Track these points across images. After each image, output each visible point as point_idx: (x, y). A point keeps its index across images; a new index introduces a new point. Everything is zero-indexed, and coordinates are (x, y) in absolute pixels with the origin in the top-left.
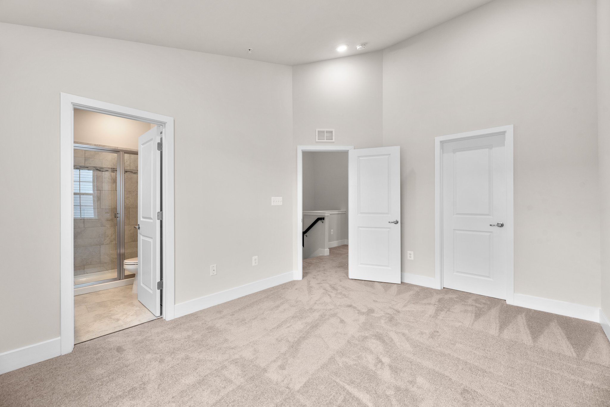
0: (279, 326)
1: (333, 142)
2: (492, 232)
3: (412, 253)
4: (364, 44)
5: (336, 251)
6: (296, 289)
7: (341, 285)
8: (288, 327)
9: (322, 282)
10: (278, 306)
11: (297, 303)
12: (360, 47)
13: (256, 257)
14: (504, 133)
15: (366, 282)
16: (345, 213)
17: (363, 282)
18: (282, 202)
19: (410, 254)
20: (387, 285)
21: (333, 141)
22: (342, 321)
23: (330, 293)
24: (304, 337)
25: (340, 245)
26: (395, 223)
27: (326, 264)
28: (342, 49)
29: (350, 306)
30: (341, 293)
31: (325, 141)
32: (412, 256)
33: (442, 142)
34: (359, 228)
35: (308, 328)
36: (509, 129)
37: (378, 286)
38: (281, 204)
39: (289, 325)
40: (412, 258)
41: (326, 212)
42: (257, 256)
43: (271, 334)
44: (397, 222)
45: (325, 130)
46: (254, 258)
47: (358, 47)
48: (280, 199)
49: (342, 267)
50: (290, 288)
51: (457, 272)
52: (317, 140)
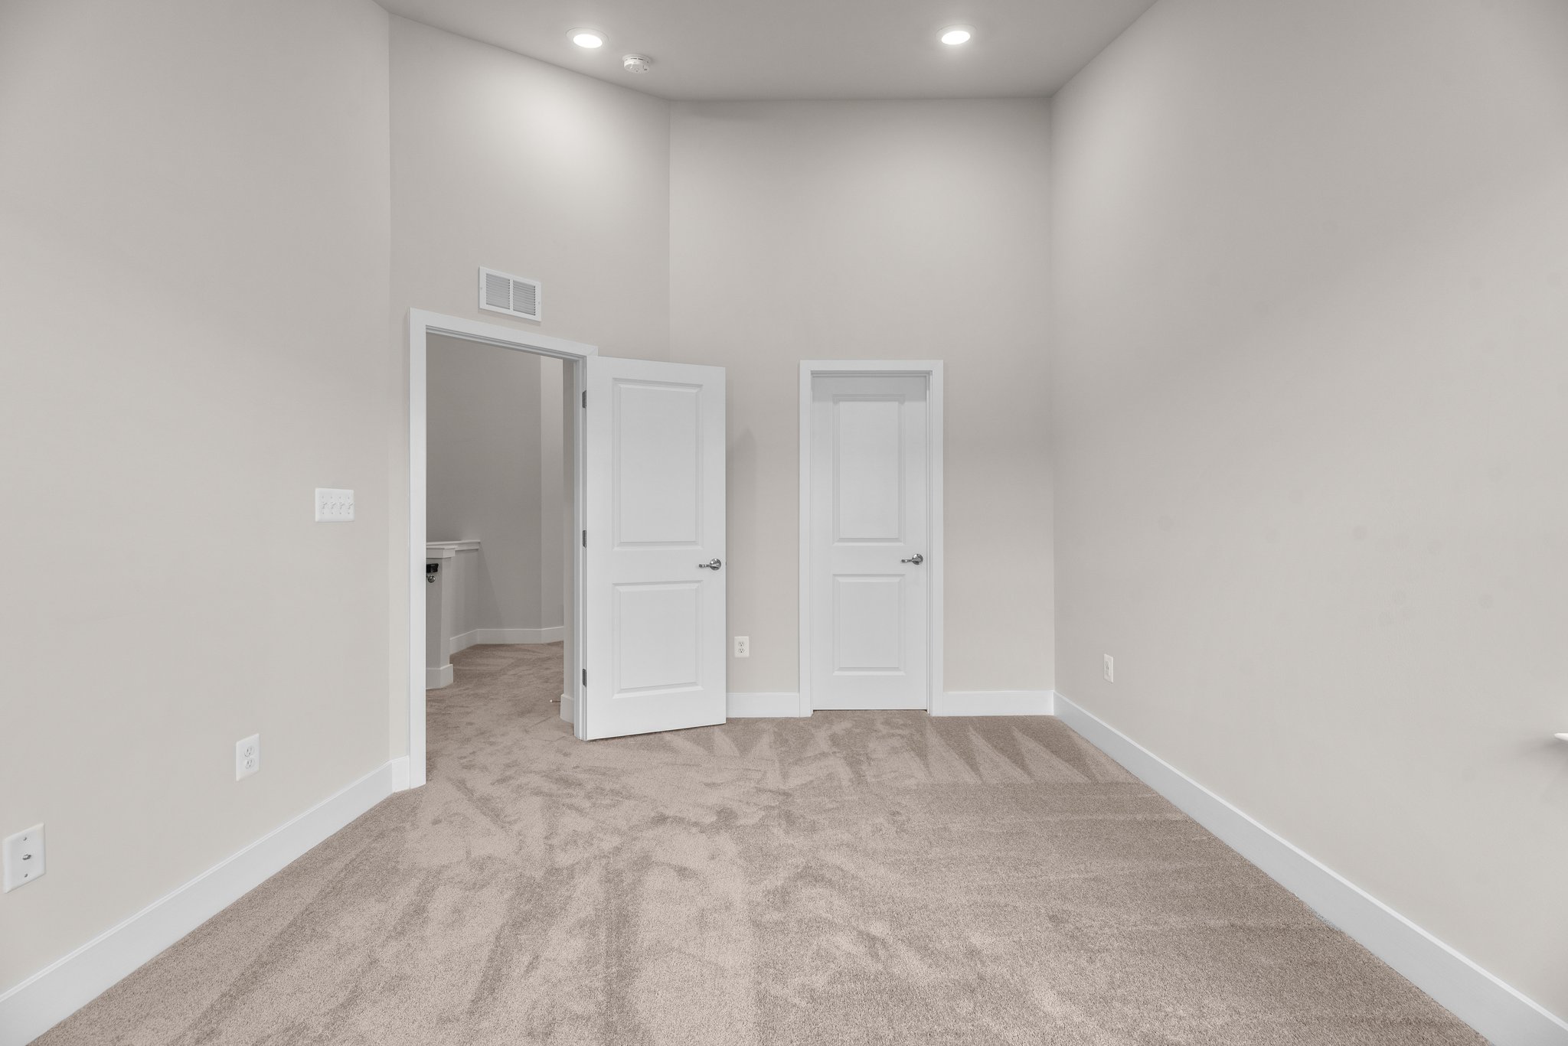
0: (492, 983)
1: (538, 323)
2: (903, 575)
3: (746, 639)
4: (647, 59)
5: (468, 668)
6: (436, 822)
7: (578, 767)
8: (531, 967)
9: (508, 773)
10: (418, 911)
11: (481, 869)
12: (638, 62)
13: (252, 740)
14: (926, 375)
15: (639, 738)
16: (477, 550)
17: (631, 741)
18: (352, 507)
19: (741, 644)
20: (699, 734)
21: (538, 317)
22: (682, 872)
23: (568, 801)
24: (621, 977)
25: (464, 647)
26: (714, 568)
27: (468, 713)
28: (588, 41)
29: (661, 819)
30: (599, 790)
31: (511, 312)
32: (746, 647)
33: (815, 374)
34: (617, 587)
35: (602, 937)
36: (937, 368)
37: (678, 741)
38: (351, 517)
39: (526, 959)
40: (746, 654)
41: (444, 547)
42: (257, 735)
43: (485, 1024)
44: (715, 566)
45: (513, 278)
46: (241, 746)
47: (630, 62)
48: (346, 495)
49: (529, 712)
50: (408, 826)
51: (841, 669)
52: (484, 305)
